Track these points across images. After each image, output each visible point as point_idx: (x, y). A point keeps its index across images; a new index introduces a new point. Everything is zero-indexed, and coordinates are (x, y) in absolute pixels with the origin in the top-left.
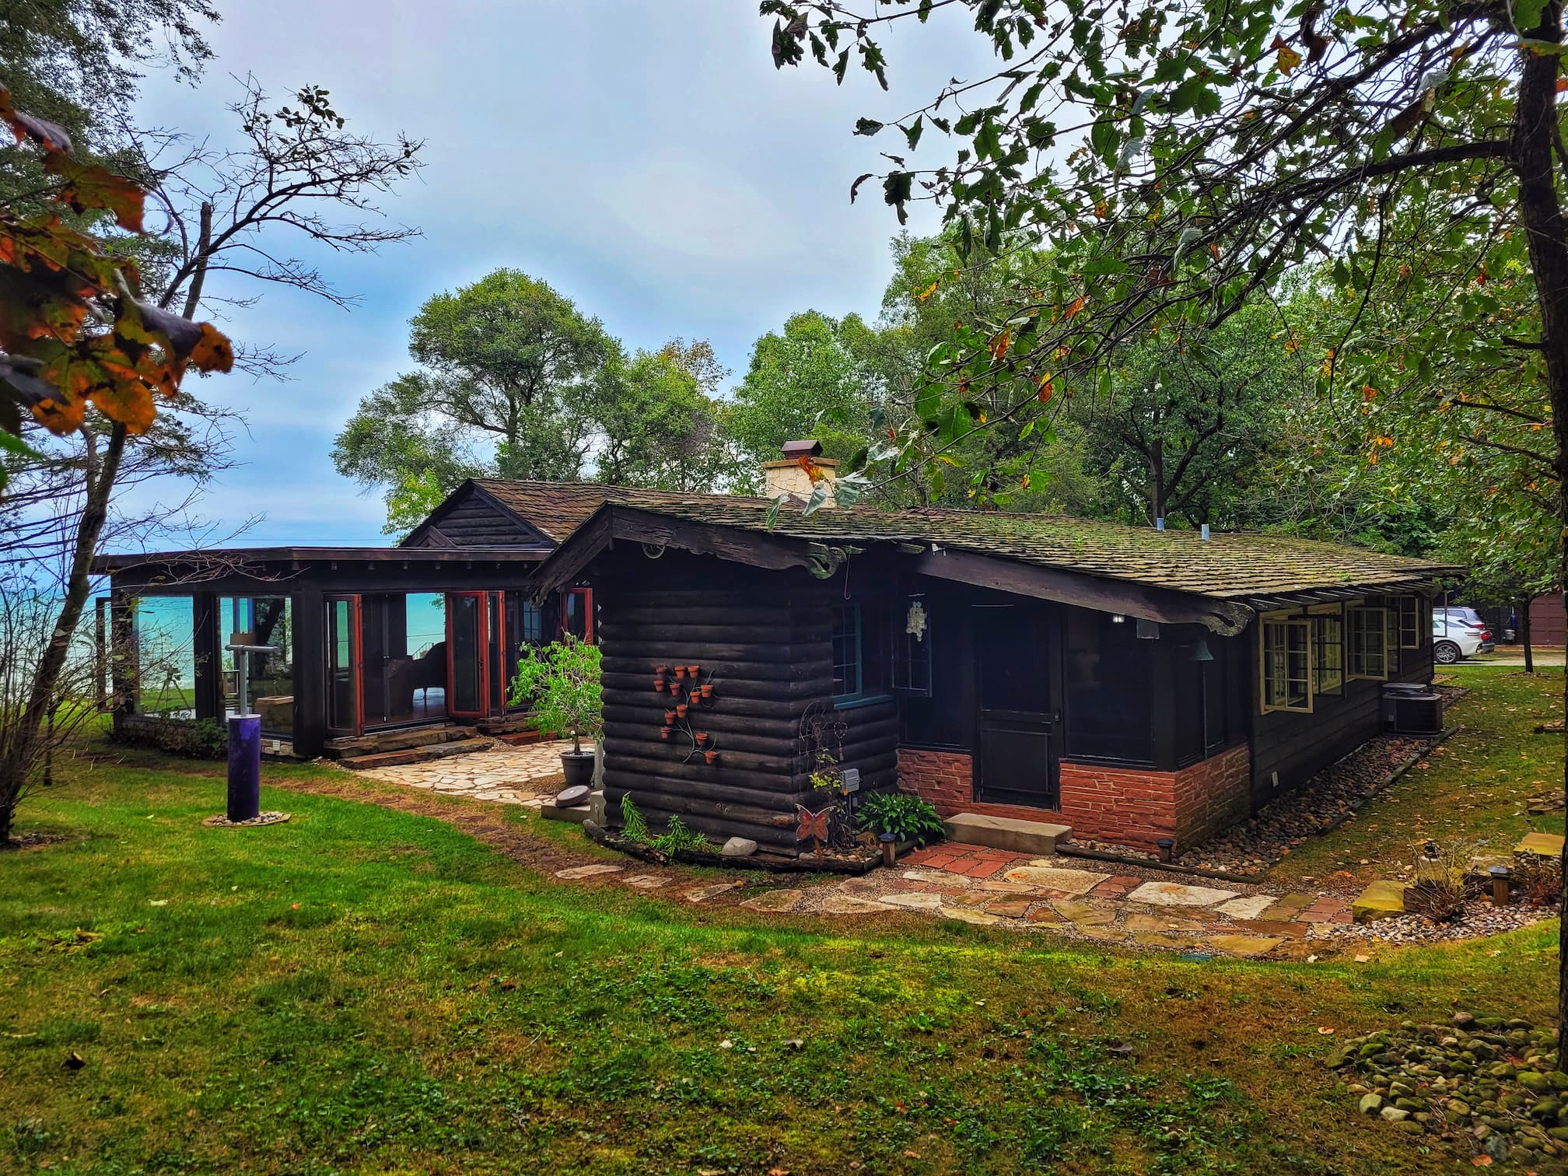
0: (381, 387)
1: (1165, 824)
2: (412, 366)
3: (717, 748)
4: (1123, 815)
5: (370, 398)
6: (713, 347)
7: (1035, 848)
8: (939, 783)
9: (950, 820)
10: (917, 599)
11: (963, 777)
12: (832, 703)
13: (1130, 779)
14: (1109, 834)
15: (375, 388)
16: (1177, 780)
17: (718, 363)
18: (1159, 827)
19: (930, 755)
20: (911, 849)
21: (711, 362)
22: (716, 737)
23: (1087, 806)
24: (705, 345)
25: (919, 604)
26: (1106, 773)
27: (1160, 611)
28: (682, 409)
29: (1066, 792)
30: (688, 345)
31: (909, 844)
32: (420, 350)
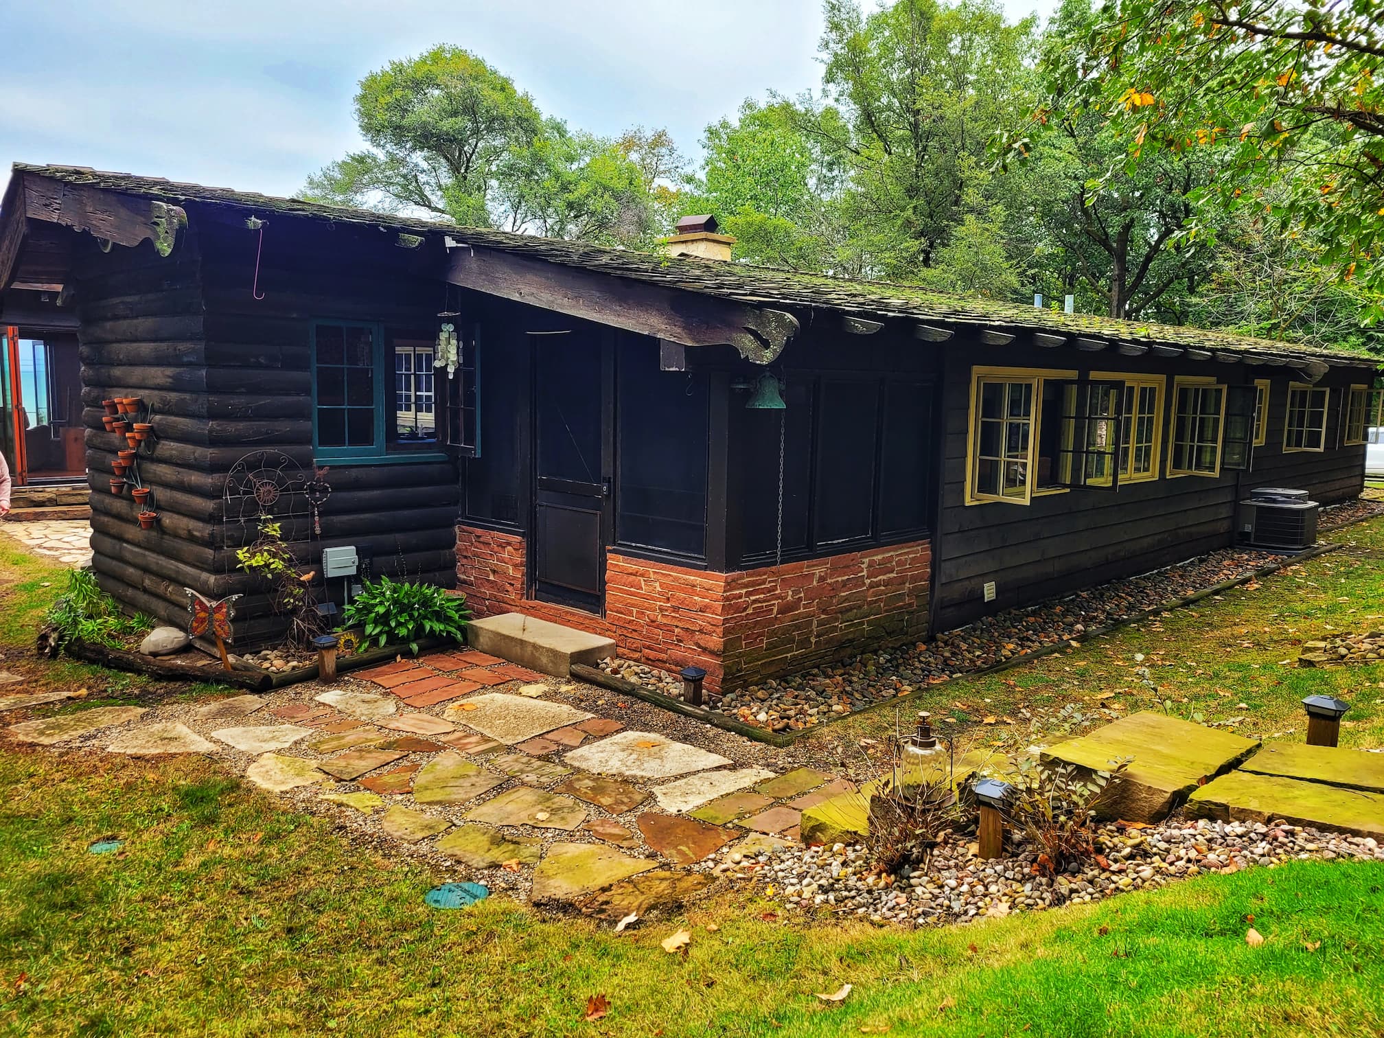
0: (329, 164)
1: (711, 645)
2: (361, 145)
3: (159, 508)
4: (668, 629)
5: (318, 176)
6: (671, 135)
7: (550, 667)
8: (494, 572)
9: (475, 622)
10: (448, 320)
11: (515, 566)
12: (311, 456)
13: (676, 579)
14: (652, 655)
15: (324, 166)
16: (729, 585)
17: (679, 152)
18: (705, 649)
19: (487, 536)
20: (393, 657)
21: (672, 151)
22: (161, 494)
23: (631, 613)
24: (664, 133)
25: (451, 327)
26: (651, 569)
27: (687, 328)
28: (605, 188)
29: (613, 596)
30: (649, 134)
31: (392, 649)
32: (372, 129)
